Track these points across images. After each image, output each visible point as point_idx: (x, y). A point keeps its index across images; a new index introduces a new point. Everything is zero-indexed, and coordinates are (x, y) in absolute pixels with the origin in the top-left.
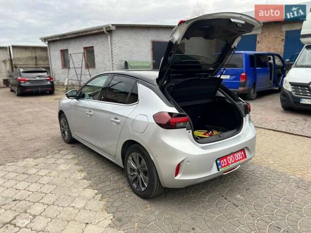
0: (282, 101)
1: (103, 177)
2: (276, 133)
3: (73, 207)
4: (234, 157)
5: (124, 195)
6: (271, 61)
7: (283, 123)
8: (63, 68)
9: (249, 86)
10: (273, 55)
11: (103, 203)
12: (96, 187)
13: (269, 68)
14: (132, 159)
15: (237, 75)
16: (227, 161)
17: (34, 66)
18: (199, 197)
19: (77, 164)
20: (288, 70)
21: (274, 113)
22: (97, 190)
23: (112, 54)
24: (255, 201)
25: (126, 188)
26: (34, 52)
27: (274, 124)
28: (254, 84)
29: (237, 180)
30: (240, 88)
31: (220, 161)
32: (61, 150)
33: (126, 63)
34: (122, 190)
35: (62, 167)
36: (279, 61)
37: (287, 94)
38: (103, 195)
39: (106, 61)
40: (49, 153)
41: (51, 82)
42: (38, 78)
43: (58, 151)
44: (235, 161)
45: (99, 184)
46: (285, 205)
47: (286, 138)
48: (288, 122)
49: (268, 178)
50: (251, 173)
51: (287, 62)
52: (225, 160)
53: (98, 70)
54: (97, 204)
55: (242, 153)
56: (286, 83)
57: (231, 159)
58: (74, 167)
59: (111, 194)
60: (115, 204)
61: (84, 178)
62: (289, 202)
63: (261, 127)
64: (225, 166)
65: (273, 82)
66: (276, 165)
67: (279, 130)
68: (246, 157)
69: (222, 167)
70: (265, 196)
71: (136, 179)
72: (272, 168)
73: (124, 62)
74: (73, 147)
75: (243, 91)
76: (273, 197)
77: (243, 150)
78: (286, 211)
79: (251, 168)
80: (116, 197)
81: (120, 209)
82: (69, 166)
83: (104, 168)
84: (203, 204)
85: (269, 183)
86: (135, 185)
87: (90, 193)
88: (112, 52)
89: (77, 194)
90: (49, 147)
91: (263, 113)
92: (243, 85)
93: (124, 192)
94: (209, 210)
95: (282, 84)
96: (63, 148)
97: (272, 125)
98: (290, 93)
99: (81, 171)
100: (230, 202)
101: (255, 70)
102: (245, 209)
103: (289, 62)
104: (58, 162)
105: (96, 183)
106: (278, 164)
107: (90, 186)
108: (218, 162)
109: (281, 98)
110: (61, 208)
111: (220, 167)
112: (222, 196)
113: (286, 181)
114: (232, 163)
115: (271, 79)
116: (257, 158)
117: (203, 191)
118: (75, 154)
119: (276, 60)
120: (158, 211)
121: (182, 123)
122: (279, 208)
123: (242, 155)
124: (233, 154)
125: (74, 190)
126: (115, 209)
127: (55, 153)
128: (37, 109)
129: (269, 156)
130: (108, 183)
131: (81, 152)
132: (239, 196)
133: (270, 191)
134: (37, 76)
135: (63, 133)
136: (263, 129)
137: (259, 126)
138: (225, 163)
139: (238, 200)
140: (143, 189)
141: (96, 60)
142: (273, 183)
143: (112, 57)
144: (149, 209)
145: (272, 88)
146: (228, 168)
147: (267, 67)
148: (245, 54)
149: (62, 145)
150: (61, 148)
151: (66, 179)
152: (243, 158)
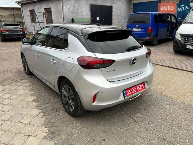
0: (174, 46)
1: (47, 100)
2: (168, 68)
3: (22, 122)
4: (136, 88)
5: (59, 114)
6: (169, 19)
7: (174, 61)
8: (32, 23)
9: (153, 36)
10: (170, 15)
11: (43, 119)
12: (41, 107)
13: (167, 24)
14: (65, 89)
15: (146, 29)
16: (131, 91)
17: (13, 21)
18: (111, 115)
19: (31, 90)
20: (180, 25)
21: (168, 54)
22: (41, 109)
23: (63, 13)
24: (150, 118)
25: (61, 108)
26: (12, 11)
27: (167, 62)
28: (157, 35)
29: (139, 103)
30: (147, 38)
31: (126, 92)
32: (22, 79)
34: (58, 110)
35: (20, 92)
36: (174, 19)
37: (178, 42)
38: (44, 114)
39: (59, 18)
40: (13, 81)
41: (23, 32)
42: (14, 30)
43: (20, 81)
44: (137, 91)
45: (43, 105)
46: (170, 122)
47: (174, 72)
48: (177, 61)
49: (160, 101)
50: (149, 97)
51: (179, 19)
52: (129, 91)
54: (40, 121)
55: (143, 85)
56: (177, 34)
57: (134, 90)
58: (28, 92)
59: (50, 113)
60: (52, 121)
61: (34, 101)
62: (173, 119)
63: (159, 64)
64: (129, 95)
65: (169, 34)
66: (166, 91)
67: (170, 66)
68: (145, 88)
69: (127, 96)
70: (157, 114)
71: (67, 103)
72: (163, 94)
73: (71, 19)
74: (31, 77)
75: (149, 39)
76: (163, 115)
77: (143, 83)
78: (170, 126)
79: (149, 93)
80: (53, 115)
81: (55, 124)
82: (25, 91)
83: (49, 93)
84: (113, 121)
85: (160, 105)
86: (67, 107)
87: (36, 111)
88: (63, 11)
89: (26, 113)
90: (14, 78)
91: (161, 54)
92: (149, 35)
93: (60, 111)
94: (117, 125)
95: (175, 35)
96: (24, 78)
97: (166, 63)
98: (180, 41)
99: (33, 95)
100: (132, 119)
101: (158, 25)
102: (142, 125)
103: (181, 19)
104: (18, 88)
105: (41, 105)
106: (167, 90)
107: (37, 107)
108: (125, 92)
109: (173, 44)
110: (13, 124)
111: (125, 96)
112: (127, 115)
113: (172, 103)
114: (135, 92)
115: (168, 32)
116: (154, 86)
117: (115, 111)
118: (31, 83)
119: (172, 19)
120: (81, 126)
121: (98, 65)
122: (166, 124)
123: (143, 86)
124: (135, 86)
125: (25, 110)
126: (51, 124)
127: (18, 82)
128: (12, 51)
129: (162, 85)
130: (49, 104)
131: (36, 81)
132: (139, 115)
133: (161, 111)
134: (14, 28)
135: (25, 68)
136: (160, 66)
137: (158, 63)
138: (129, 93)
139: (138, 117)
140: (72, 110)
141: (53, 17)
142: (163, 104)
143: (63, 16)
144: (75, 124)
145: (168, 38)
146: (131, 96)
147: (166, 23)
148: (152, 14)
149: (24, 76)
150: (22, 78)
151: (21, 101)
152: (143, 89)
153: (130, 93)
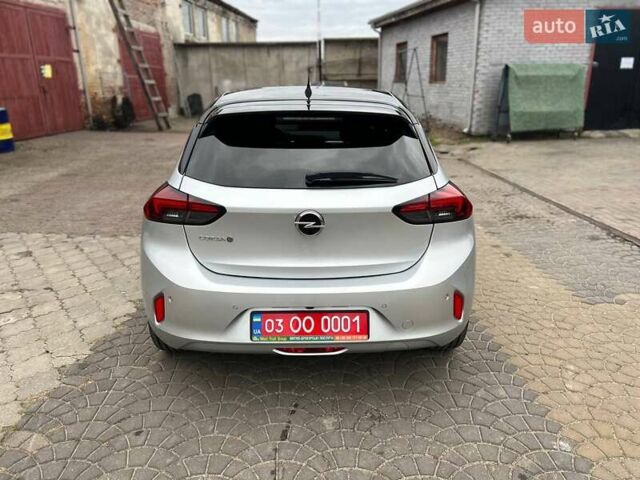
4: (317, 320)
8: (396, 82)
16: (285, 323)
23: (478, 49)
24: (342, 448)
26: (358, 51)
31: (263, 320)
33: (507, 68)
38: (129, 320)
39: (465, 66)
44: (318, 332)
53: (449, 86)
55: (357, 319)
57: (302, 325)
64: (274, 333)
68: (366, 332)
69: (265, 334)
72: (543, 399)
73: (502, 68)
77: (362, 313)
88: (478, 43)
100: (290, 422)
102: (287, 451)
108: (258, 319)
111: (257, 332)
112: (297, 405)
114: (302, 333)
123: (353, 324)
124: (316, 313)
132: (329, 421)
138: (277, 327)
139: (313, 427)
141: (448, 64)
143: (477, 57)
146: (283, 340)
152: (353, 332)
153: (280, 328)
